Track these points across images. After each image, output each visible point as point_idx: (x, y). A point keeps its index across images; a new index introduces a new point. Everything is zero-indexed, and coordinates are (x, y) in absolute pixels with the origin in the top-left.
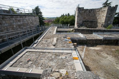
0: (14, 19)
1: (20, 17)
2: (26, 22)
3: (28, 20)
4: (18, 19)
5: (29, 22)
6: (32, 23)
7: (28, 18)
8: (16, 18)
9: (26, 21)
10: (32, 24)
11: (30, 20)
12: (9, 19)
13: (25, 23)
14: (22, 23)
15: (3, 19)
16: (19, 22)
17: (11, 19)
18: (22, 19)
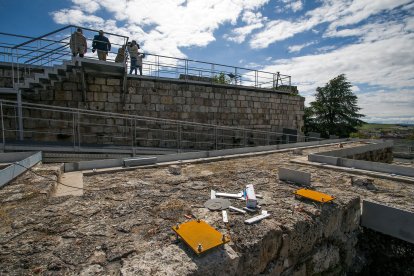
0: (189, 94)
1: (214, 92)
2: (235, 110)
3: (244, 104)
4: (204, 95)
5: (249, 111)
6: (263, 116)
7: (249, 98)
8: (196, 94)
9: (233, 104)
10: (261, 121)
11: (256, 105)
12: (171, 93)
13: (227, 112)
14: (214, 110)
15: (154, 91)
16: (204, 104)
17: (179, 92)
18: (218, 96)
